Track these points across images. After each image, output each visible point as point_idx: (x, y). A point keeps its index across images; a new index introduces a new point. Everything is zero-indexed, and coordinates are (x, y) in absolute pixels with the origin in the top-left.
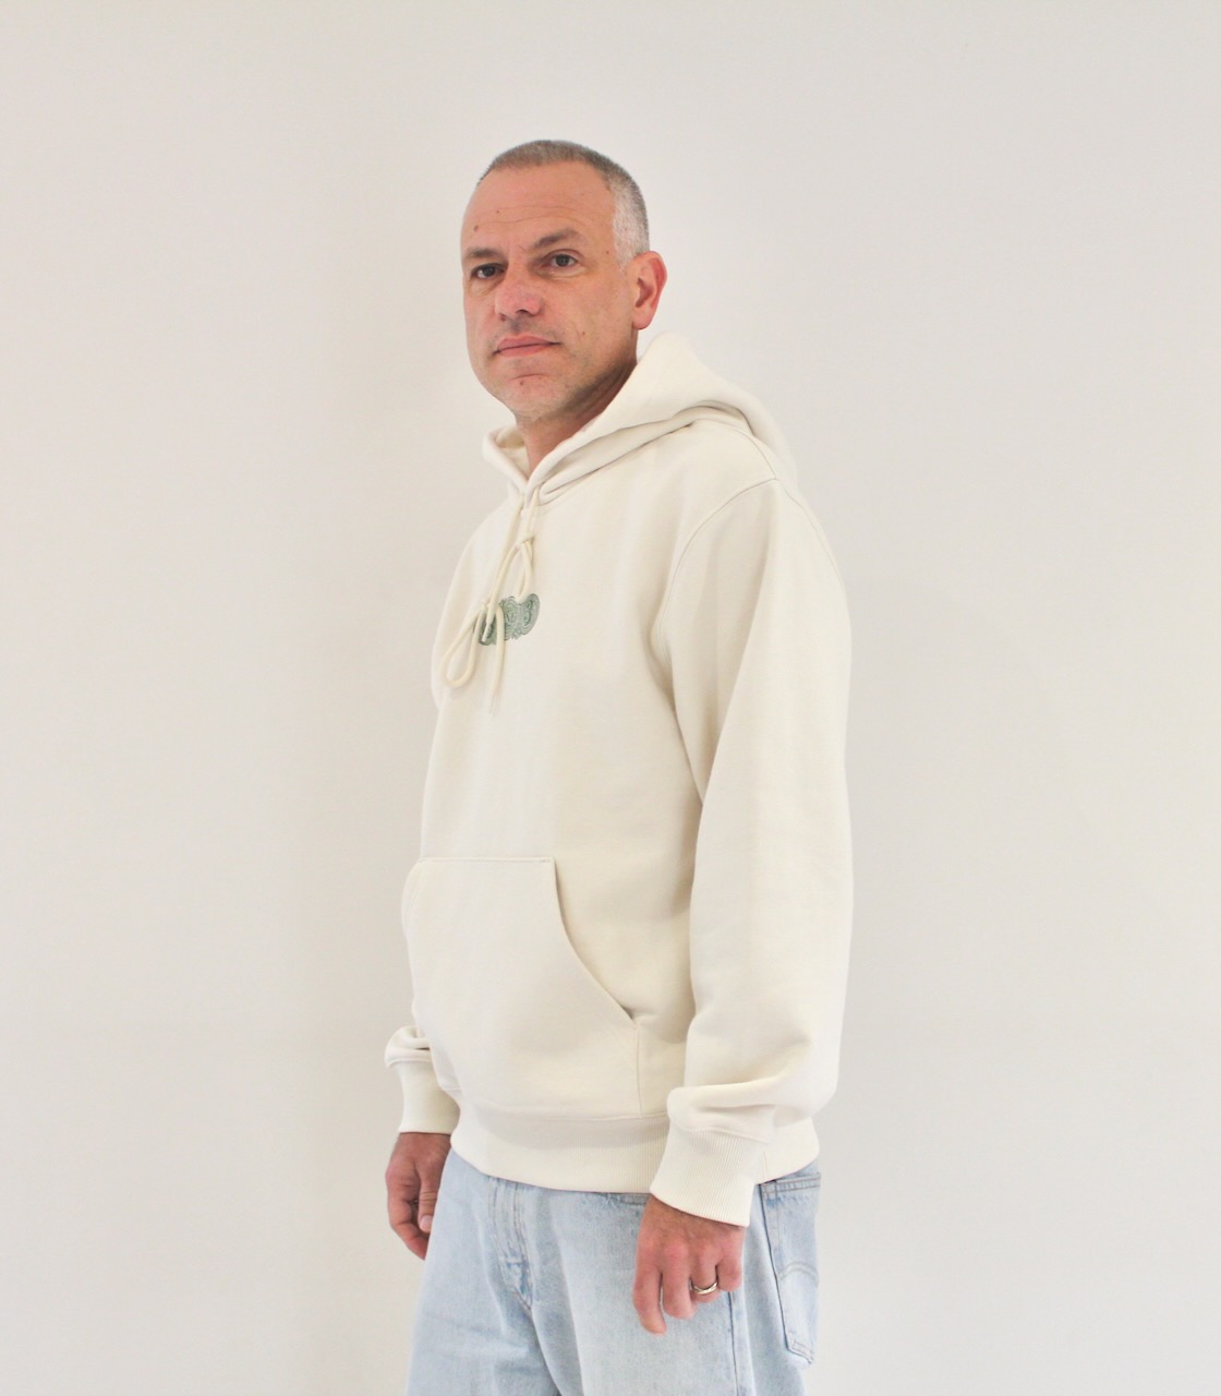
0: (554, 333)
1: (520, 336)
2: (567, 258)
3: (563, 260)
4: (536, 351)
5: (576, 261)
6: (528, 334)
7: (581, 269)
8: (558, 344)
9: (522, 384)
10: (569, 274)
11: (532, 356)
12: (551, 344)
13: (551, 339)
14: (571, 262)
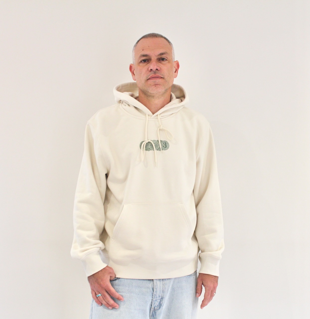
0: (163, 75)
1: (156, 75)
2: (164, 59)
3: (163, 59)
4: (159, 79)
5: (166, 60)
6: (158, 75)
7: (167, 62)
8: (163, 78)
9: (155, 86)
10: (165, 62)
11: (158, 80)
12: (162, 78)
13: (162, 77)
14: (165, 60)
